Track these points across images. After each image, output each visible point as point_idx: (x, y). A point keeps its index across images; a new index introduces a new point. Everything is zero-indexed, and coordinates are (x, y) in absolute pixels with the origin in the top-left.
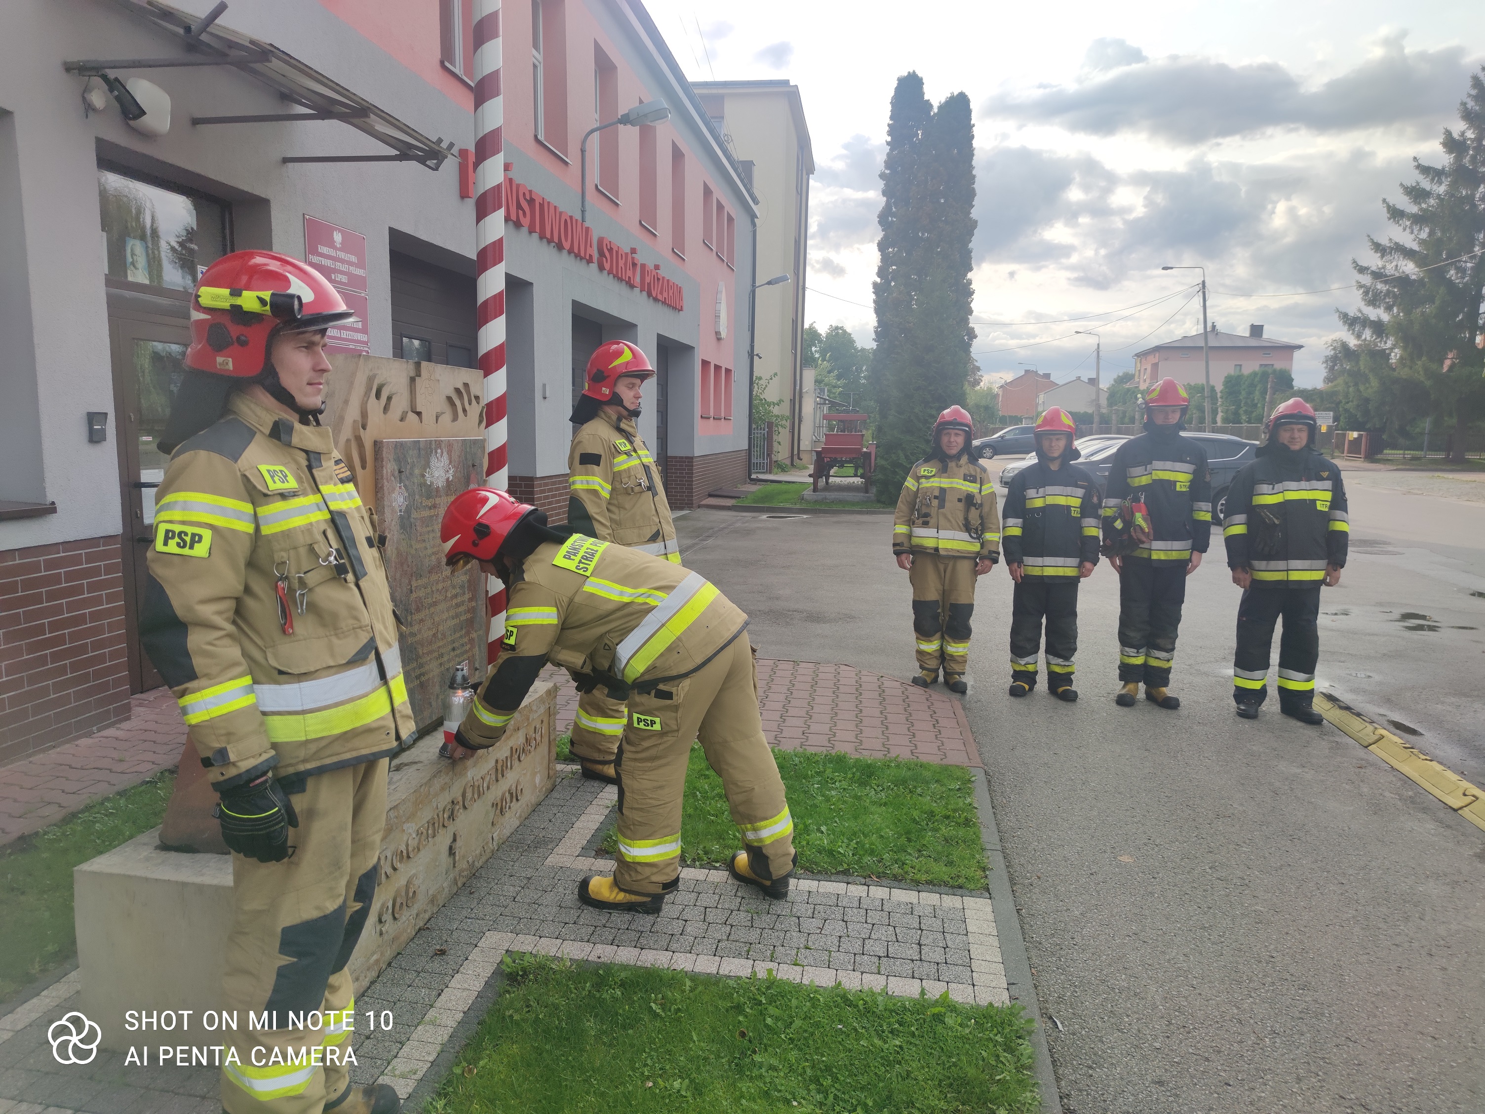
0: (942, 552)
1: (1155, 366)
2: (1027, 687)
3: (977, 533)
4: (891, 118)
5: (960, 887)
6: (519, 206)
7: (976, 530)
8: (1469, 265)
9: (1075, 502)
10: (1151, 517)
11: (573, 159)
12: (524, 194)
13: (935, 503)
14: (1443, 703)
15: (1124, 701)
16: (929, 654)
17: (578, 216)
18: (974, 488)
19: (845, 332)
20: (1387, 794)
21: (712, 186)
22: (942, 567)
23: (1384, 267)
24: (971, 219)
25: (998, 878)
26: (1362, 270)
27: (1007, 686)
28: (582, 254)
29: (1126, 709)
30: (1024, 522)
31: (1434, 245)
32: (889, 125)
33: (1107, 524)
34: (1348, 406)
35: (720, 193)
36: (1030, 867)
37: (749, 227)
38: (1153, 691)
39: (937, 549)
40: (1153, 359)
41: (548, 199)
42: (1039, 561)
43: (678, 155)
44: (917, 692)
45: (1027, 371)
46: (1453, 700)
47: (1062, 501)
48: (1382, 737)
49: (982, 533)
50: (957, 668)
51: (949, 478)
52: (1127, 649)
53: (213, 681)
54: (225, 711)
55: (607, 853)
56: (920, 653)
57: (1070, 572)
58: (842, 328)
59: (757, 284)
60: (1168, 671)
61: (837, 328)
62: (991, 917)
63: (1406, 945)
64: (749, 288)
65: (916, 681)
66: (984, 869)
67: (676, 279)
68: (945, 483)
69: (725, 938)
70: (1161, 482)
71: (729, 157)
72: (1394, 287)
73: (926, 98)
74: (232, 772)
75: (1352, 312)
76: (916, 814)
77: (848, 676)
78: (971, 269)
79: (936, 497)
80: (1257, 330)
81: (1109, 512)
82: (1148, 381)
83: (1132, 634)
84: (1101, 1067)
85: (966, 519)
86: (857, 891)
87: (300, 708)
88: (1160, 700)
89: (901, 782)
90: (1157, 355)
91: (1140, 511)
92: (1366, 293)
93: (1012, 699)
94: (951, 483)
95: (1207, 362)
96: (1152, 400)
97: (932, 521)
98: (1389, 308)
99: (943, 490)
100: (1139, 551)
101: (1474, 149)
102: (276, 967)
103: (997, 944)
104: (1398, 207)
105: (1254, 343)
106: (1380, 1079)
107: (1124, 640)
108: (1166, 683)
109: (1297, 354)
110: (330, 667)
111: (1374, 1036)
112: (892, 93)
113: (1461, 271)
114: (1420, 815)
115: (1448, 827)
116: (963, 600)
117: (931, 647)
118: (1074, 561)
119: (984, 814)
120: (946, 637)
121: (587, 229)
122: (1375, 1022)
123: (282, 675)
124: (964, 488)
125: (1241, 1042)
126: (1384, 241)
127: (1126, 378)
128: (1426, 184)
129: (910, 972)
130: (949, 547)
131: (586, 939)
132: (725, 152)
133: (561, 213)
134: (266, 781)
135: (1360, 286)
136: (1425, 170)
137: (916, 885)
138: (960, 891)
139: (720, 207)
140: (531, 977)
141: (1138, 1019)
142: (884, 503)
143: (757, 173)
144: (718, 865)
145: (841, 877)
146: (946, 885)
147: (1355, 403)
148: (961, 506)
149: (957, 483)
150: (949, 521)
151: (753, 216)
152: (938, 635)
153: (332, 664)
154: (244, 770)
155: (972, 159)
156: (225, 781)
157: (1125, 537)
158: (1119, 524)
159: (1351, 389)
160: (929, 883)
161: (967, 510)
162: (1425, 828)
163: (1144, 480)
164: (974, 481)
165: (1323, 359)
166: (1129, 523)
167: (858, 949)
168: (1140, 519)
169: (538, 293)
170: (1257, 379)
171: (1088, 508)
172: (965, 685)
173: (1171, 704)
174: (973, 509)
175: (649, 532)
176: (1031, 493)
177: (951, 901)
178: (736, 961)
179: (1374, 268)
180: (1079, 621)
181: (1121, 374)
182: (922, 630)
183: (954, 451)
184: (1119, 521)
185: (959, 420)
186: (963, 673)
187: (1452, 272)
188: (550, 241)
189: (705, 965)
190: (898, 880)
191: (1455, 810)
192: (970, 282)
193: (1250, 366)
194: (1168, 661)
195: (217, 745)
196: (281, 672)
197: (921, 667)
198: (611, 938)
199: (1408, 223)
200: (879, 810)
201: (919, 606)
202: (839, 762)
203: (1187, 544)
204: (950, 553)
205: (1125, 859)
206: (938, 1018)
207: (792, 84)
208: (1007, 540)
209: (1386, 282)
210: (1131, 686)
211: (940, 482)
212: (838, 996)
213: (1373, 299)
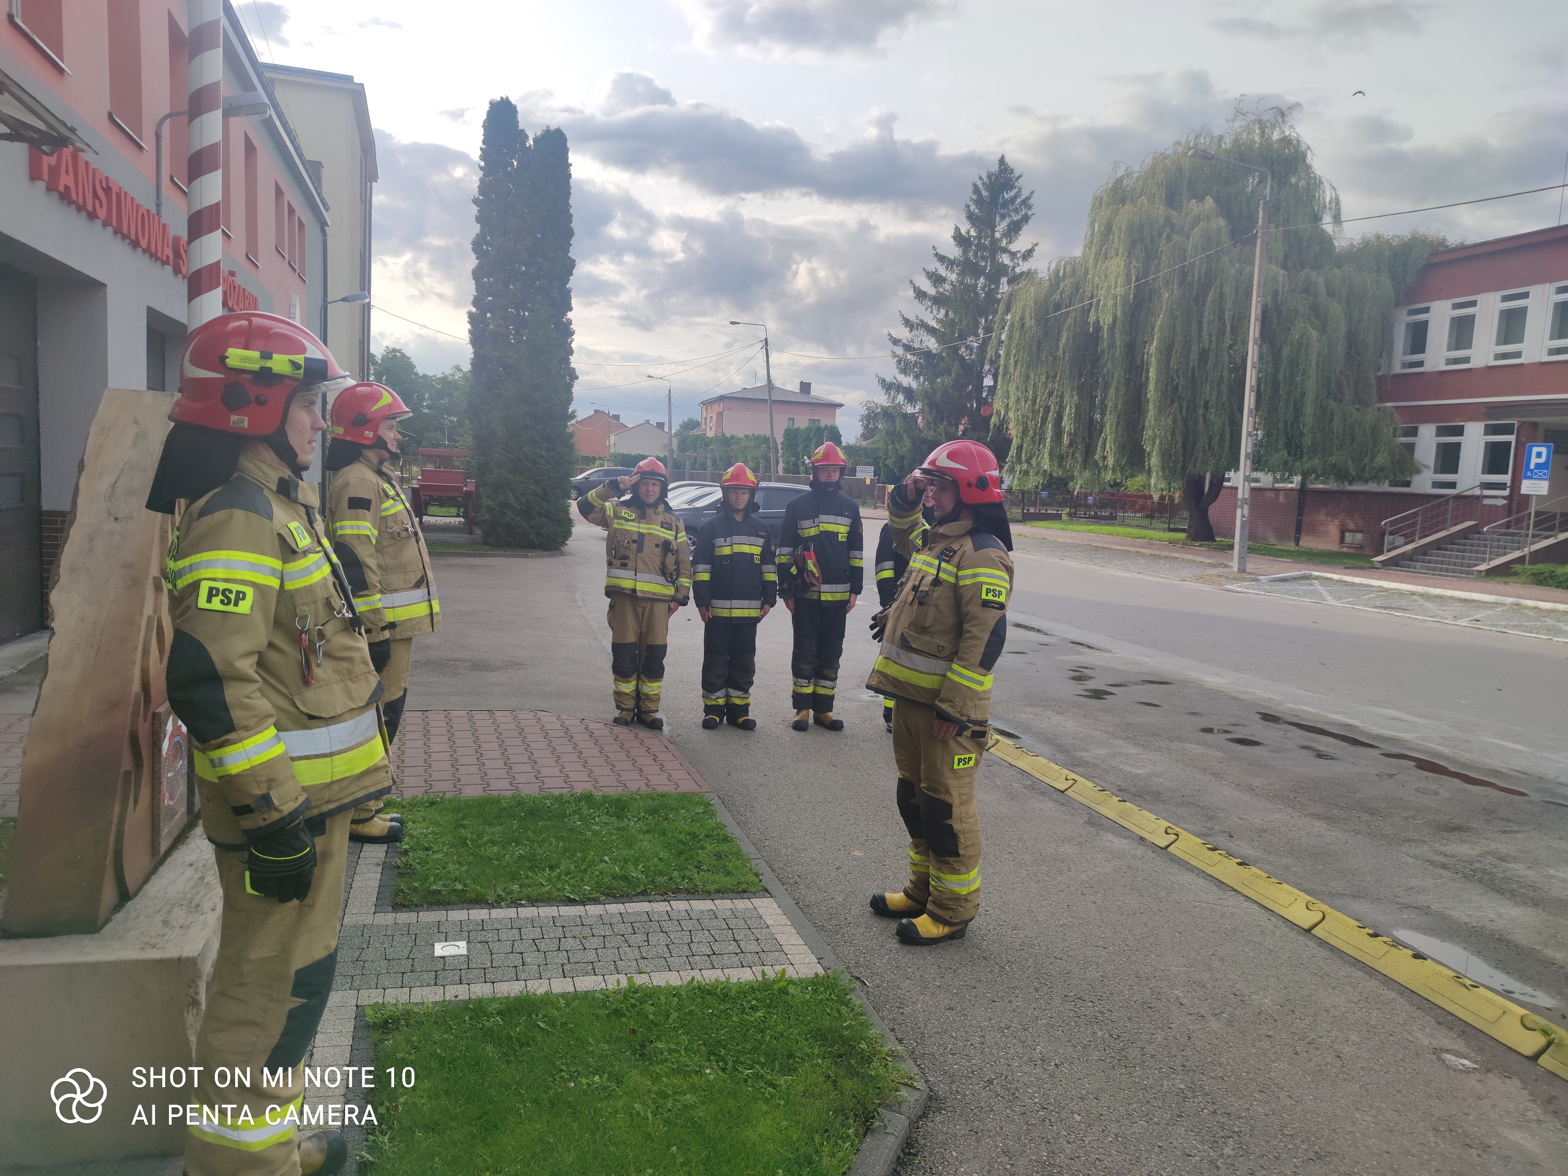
0: (639, 594)
1: (720, 414)
2: (718, 719)
3: (672, 578)
4: (484, 142)
5: (744, 892)
6: (95, 195)
7: (668, 574)
8: (975, 344)
9: (757, 550)
10: (819, 563)
11: (148, 144)
12: (101, 181)
13: (634, 546)
14: (1025, 712)
15: (799, 726)
16: (627, 694)
17: (153, 211)
18: (670, 535)
19: (403, 355)
20: (1014, 784)
21: (283, 187)
22: (640, 610)
23: (912, 341)
24: (569, 258)
25: (769, 880)
26: (896, 342)
27: (700, 721)
28: (160, 255)
29: (803, 733)
30: (712, 567)
31: (948, 323)
32: (481, 149)
33: (783, 570)
34: (887, 462)
35: (292, 195)
36: (788, 869)
37: (319, 236)
38: (822, 716)
39: (634, 591)
40: (717, 408)
41: (126, 188)
42: (727, 603)
43: (250, 149)
44: (620, 730)
45: (596, 411)
46: (1031, 710)
47: (746, 549)
48: (998, 741)
49: (677, 579)
50: (651, 706)
51: (647, 523)
52: (800, 680)
53: (251, 732)
54: (265, 759)
55: (404, 906)
56: (618, 694)
57: (753, 613)
58: (399, 351)
59: (329, 300)
60: (832, 698)
61: (394, 350)
62: (779, 911)
63: (1067, 890)
64: (320, 303)
65: (617, 721)
66: (757, 875)
67: (251, 289)
68: (643, 528)
69: (566, 961)
70: (827, 533)
71: (301, 156)
72: (920, 359)
73: (521, 127)
74: (275, 816)
75: (889, 379)
76: (681, 836)
77: (549, 720)
78: (571, 309)
79: (634, 541)
80: (805, 387)
81: (784, 560)
82: (714, 429)
83: (804, 666)
84: (907, 1006)
85: (663, 564)
86: (661, 907)
87: (328, 751)
88: (828, 723)
89: (653, 812)
90: (722, 404)
91: (811, 559)
92: (899, 362)
93: (707, 731)
94: (650, 529)
95: (771, 415)
96: (817, 461)
97: (631, 564)
98: (917, 377)
99: (641, 535)
100: (810, 593)
101: (976, 245)
102: (287, 1011)
103: (794, 931)
104: (922, 288)
105: (803, 399)
106: (1084, 980)
107: (797, 672)
108: (830, 709)
109: (838, 411)
110: (353, 709)
111: (1070, 953)
112: (485, 116)
113: (968, 347)
114: (1042, 798)
115: (1062, 804)
116: (659, 642)
117: (628, 688)
118: (757, 603)
119: (733, 829)
120: (643, 677)
121: (165, 225)
122: (1067, 944)
123: (312, 720)
124: (662, 535)
125: (991, 972)
126: (912, 318)
127: (691, 425)
128: (942, 271)
129: (739, 963)
130: (646, 589)
131: (432, 983)
132: (297, 149)
133: (138, 206)
134: (300, 823)
135: (894, 355)
136: (942, 259)
137: (707, 895)
138: (745, 895)
139: (291, 210)
140: (403, 1022)
141: (918, 969)
142: (491, 545)
143: (325, 173)
144: (524, 902)
145: (641, 898)
146: (733, 892)
147: (893, 459)
148: (658, 551)
149: (655, 530)
150: (646, 564)
151: (323, 224)
152: (635, 676)
153: (354, 706)
154: (286, 813)
155: (568, 198)
156: (267, 826)
157: (799, 581)
158: (794, 570)
159: (890, 447)
160: (718, 891)
161: (664, 555)
162: (1048, 806)
163: (813, 532)
164: (670, 529)
165: (859, 418)
166: (802, 569)
167: (688, 953)
168: (811, 565)
169: (113, 297)
170: (812, 434)
171: (767, 556)
172: (661, 721)
173: (836, 726)
174: (670, 554)
175: (414, 577)
176: (720, 541)
177: (742, 904)
178: (587, 978)
179: (905, 341)
180: (757, 659)
181: (686, 420)
182: (620, 671)
183: (652, 500)
184: (794, 568)
185: (656, 471)
186: (657, 711)
187: (963, 349)
188: (124, 237)
189: (560, 986)
190: (692, 893)
191: (1063, 792)
192: (570, 322)
193: (802, 422)
194: (833, 688)
195: (258, 792)
196: (311, 717)
197: (618, 707)
198: (458, 979)
199: (930, 304)
200: (648, 837)
201: (617, 648)
202: (588, 798)
203: (847, 587)
204: (647, 596)
205: (857, 853)
206: (784, 991)
207: (356, 81)
208: (697, 585)
209: (914, 354)
210: (804, 713)
211: (639, 527)
212: (694, 989)
213: (905, 368)
